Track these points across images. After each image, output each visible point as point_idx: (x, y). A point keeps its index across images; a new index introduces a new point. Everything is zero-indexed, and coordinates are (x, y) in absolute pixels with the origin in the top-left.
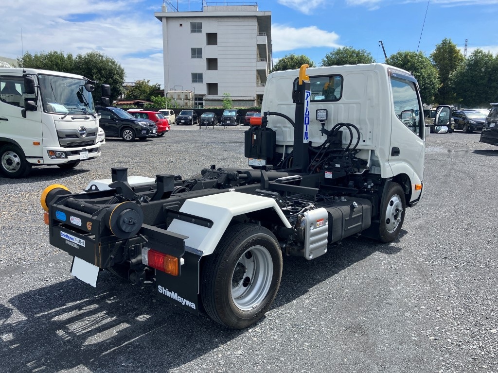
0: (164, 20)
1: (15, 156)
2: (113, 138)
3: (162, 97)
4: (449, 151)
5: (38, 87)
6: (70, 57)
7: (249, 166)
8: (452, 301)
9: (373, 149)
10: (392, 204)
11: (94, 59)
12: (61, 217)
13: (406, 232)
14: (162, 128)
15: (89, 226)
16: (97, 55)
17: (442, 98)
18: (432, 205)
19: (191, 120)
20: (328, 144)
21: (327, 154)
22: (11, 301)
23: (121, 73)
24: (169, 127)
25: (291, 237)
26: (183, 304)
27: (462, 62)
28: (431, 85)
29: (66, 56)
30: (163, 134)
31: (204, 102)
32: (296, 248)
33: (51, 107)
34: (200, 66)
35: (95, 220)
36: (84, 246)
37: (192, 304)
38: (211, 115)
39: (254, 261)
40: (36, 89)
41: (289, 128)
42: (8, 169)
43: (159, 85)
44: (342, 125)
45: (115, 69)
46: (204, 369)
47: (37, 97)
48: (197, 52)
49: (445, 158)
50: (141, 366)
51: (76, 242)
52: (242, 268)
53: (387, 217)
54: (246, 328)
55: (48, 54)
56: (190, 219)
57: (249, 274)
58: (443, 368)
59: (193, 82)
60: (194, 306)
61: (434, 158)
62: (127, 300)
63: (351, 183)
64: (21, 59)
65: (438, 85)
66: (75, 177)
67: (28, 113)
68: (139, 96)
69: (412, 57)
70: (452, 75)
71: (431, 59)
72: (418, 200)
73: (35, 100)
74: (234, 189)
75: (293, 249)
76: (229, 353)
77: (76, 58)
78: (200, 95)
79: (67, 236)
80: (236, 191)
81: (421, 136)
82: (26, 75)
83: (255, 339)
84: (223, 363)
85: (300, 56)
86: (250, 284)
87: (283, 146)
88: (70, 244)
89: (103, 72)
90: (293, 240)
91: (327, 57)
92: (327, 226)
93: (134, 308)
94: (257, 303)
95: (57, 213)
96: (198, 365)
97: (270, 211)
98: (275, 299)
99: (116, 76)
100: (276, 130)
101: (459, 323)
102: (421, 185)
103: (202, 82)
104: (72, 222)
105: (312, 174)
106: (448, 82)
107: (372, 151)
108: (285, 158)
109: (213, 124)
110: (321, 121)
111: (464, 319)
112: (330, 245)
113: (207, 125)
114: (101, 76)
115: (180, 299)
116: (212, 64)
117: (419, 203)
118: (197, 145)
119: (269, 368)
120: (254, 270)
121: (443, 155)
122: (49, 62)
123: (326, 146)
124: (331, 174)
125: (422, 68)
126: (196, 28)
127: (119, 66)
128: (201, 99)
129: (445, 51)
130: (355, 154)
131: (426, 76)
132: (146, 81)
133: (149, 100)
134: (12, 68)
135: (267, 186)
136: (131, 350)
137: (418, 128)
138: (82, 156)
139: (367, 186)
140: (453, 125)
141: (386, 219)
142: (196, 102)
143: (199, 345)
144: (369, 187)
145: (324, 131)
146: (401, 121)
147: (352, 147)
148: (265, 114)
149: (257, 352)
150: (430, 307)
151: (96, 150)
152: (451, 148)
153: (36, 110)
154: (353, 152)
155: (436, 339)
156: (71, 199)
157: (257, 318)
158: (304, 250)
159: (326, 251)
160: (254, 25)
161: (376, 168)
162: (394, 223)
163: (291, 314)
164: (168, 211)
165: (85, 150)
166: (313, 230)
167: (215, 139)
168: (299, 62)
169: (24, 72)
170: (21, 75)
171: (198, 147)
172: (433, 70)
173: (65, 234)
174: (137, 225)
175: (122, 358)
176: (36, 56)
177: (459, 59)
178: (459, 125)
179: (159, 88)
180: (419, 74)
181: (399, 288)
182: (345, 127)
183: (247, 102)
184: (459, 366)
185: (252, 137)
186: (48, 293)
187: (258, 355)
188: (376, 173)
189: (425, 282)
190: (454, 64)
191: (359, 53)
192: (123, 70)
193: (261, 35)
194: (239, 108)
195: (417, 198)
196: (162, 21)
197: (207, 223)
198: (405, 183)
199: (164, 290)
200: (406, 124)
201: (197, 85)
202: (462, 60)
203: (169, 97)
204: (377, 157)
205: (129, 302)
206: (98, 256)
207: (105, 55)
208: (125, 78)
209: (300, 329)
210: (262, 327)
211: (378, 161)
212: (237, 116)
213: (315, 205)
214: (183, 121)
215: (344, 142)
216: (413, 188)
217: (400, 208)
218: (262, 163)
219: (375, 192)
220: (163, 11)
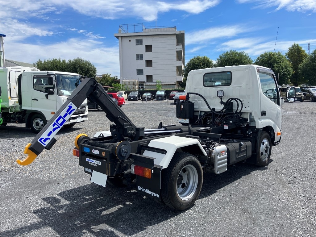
0: (120, 38)
1: (41, 121)
2: (91, 109)
3: (119, 84)
4: (301, 113)
5: (55, 81)
6: (64, 61)
7: (179, 123)
8: (300, 197)
9: (251, 112)
10: (263, 143)
11: (78, 62)
12: (87, 150)
13: (272, 161)
14: (121, 103)
15: (104, 154)
16: (80, 60)
17: (295, 80)
18: (289, 146)
19: (137, 98)
20: (225, 110)
21: (224, 115)
22: (60, 195)
23: (94, 71)
24: (125, 102)
25: (206, 161)
26: (152, 195)
27: (306, 58)
28: (287, 72)
29: (62, 61)
30: (121, 106)
31: (144, 86)
32: (210, 168)
33: (61, 92)
34: (142, 64)
35: (107, 151)
36: (100, 165)
37: (157, 194)
38: (149, 94)
39: (187, 174)
40: (54, 82)
41: (202, 101)
42: (37, 128)
43: (117, 77)
44: (232, 99)
45: (91, 68)
46: (164, 229)
47: (54, 87)
48: (140, 57)
49: (298, 118)
50: (131, 227)
51: (96, 163)
52: (181, 178)
53: (261, 151)
54: (185, 210)
55: (51, 60)
56: (154, 150)
57: (184, 181)
58: (294, 229)
59: (137, 74)
60: (158, 196)
61: (291, 118)
62: (118, 197)
63: (239, 132)
64: (35, 64)
65: (292, 72)
66: (74, 132)
67: (49, 96)
68: (105, 83)
69: (273, 55)
70: (300, 66)
71: (286, 57)
72: (279, 141)
73: (53, 88)
74: (174, 135)
75: (208, 169)
76: (177, 222)
77: (68, 62)
78: (142, 82)
79: (90, 160)
80: (175, 135)
81: (278, 104)
82: (49, 75)
83: (190, 215)
84: (174, 226)
85: (203, 56)
86: (185, 187)
87: (198, 111)
88: (92, 164)
89: (84, 70)
90: (207, 164)
91: (220, 57)
92: (226, 155)
93: (122, 201)
94: (190, 196)
95: (84, 148)
96: (161, 227)
97: (195, 146)
98: (199, 196)
99: (91, 72)
100: (194, 102)
101: (303, 208)
102: (280, 132)
103: (143, 74)
104: (93, 152)
105: (216, 126)
106: (298, 70)
107: (250, 113)
108: (200, 118)
109: (150, 99)
110: (220, 97)
111: (306, 206)
112: (229, 166)
113: (147, 100)
114: (83, 72)
115: (150, 193)
116: (149, 63)
117: (280, 143)
118: (142, 112)
119: (199, 229)
120: (187, 179)
121: (297, 115)
122: (52, 65)
123: (224, 111)
124: (227, 127)
125: (281, 62)
126: (139, 42)
127: (93, 66)
128: (143, 85)
129: (295, 51)
130: (240, 115)
131: (284, 67)
132: (109, 74)
133: (111, 86)
134: (39, 71)
135: (192, 133)
136: (125, 220)
137: (276, 100)
138: (78, 120)
139: (248, 133)
140: (303, 97)
141: (261, 152)
142: (140, 86)
143: (160, 218)
144: (250, 133)
145: (222, 102)
146: (266, 96)
147: (238, 111)
148: (188, 94)
149: (192, 222)
150: (287, 200)
151: (86, 116)
152: (301, 111)
153: (53, 94)
154: (239, 114)
155: (290, 216)
156: (91, 141)
157: (190, 205)
158: (214, 169)
159: (226, 169)
160: (174, 39)
161: (253, 123)
162: (265, 155)
163: (208, 204)
164: (142, 146)
165: (80, 116)
166: (219, 157)
167: (152, 109)
168: (203, 60)
169: (48, 73)
170: (46, 75)
171: (143, 113)
172: (288, 63)
173: (89, 159)
174: (128, 153)
175: (120, 224)
176: (45, 62)
177: (305, 56)
178: (307, 97)
179: (117, 79)
180: (279, 66)
181: (269, 190)
182: (234, 100)
183: (171, 86)
184: (303, 228)
185: (180, 106)
186: (74, 193)
187: (192, 223)
188: (253, 126)
189: (285, 188)
190: (302, 59)
191: (240, 53)
192: (95, 68)
193: (178, 45)
194: (166, 89)
195: (278, 140)
196: (118, 39)
197: (164, 152)
198: (271, 131)
199: (141, 188)
200: (269, 97)
201: (140, 76)
202: (306, 56)
203: (123, 83)
204: (253, 116)
205: (119, 198)
206: (108, 170)
207: (85, 60)
208: (96, 73)
209: (214, 211)
210: (193, 210)
211: (254, 119)
212: (165, 94)
213: (219, 144)
214: (132, 98)
215: (234, 108)
216: (276, 134)
217: (269, 146)
218: (187, 121)
219: (254, 137)
220: (119, 33)
